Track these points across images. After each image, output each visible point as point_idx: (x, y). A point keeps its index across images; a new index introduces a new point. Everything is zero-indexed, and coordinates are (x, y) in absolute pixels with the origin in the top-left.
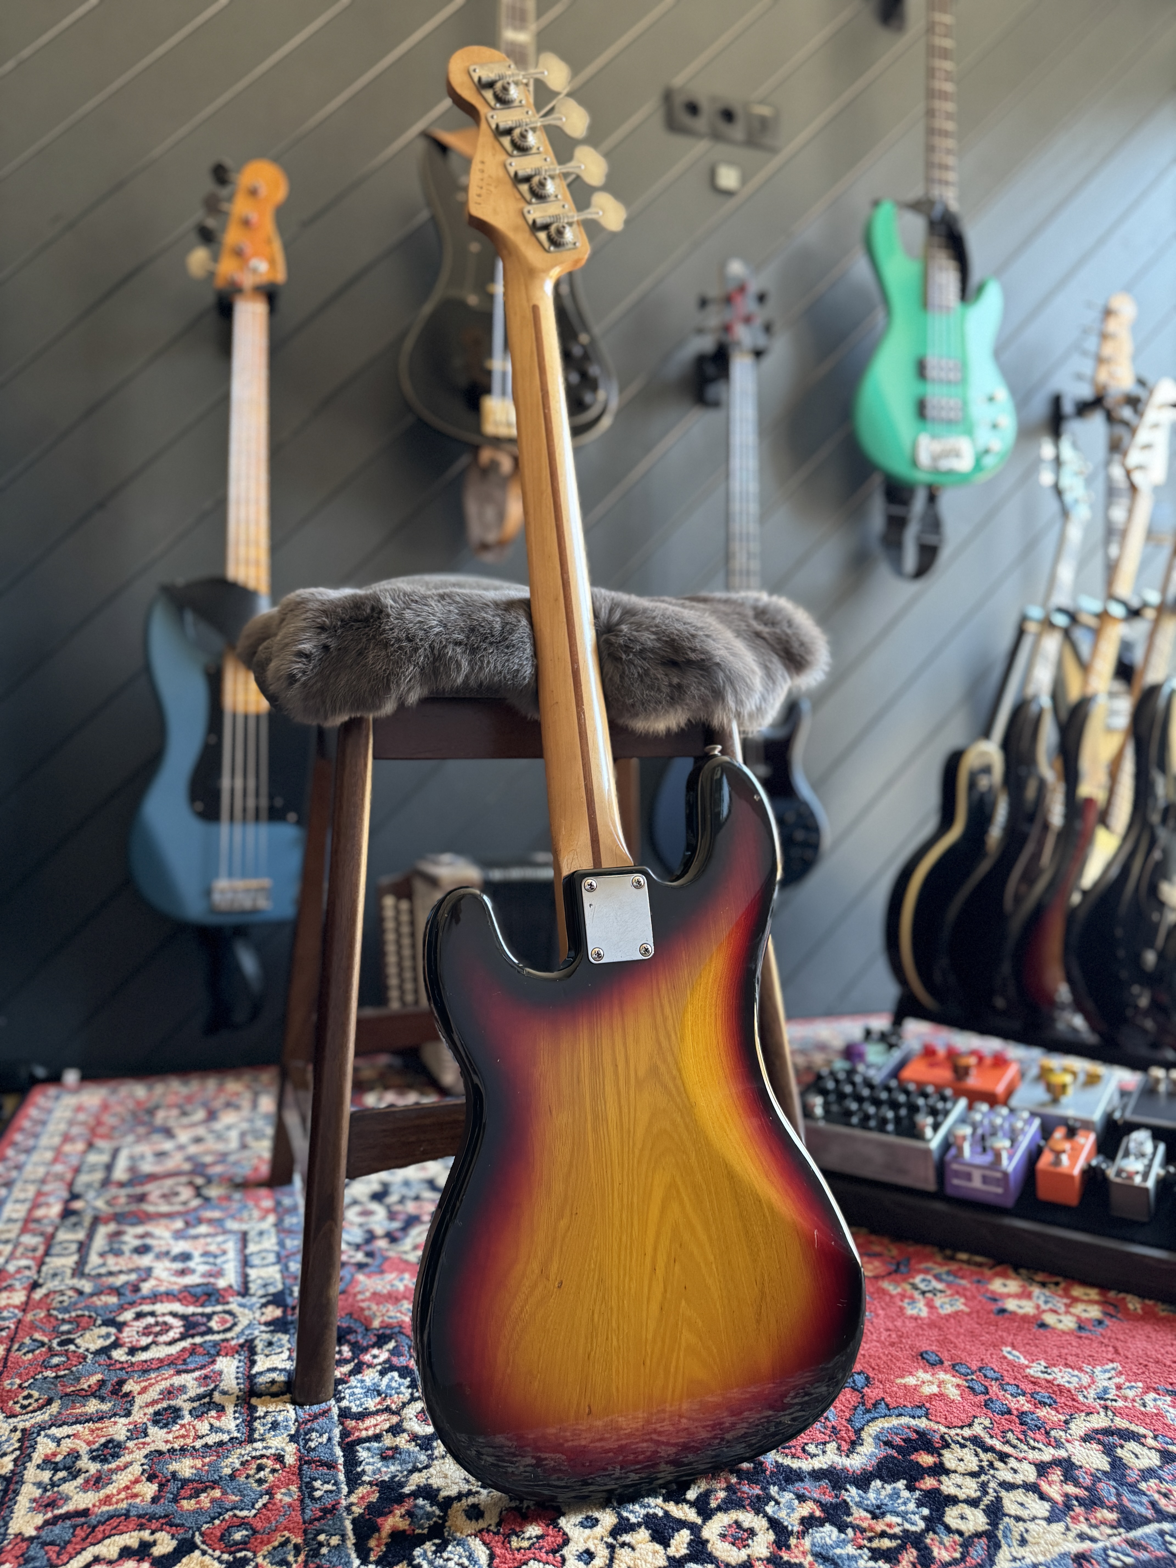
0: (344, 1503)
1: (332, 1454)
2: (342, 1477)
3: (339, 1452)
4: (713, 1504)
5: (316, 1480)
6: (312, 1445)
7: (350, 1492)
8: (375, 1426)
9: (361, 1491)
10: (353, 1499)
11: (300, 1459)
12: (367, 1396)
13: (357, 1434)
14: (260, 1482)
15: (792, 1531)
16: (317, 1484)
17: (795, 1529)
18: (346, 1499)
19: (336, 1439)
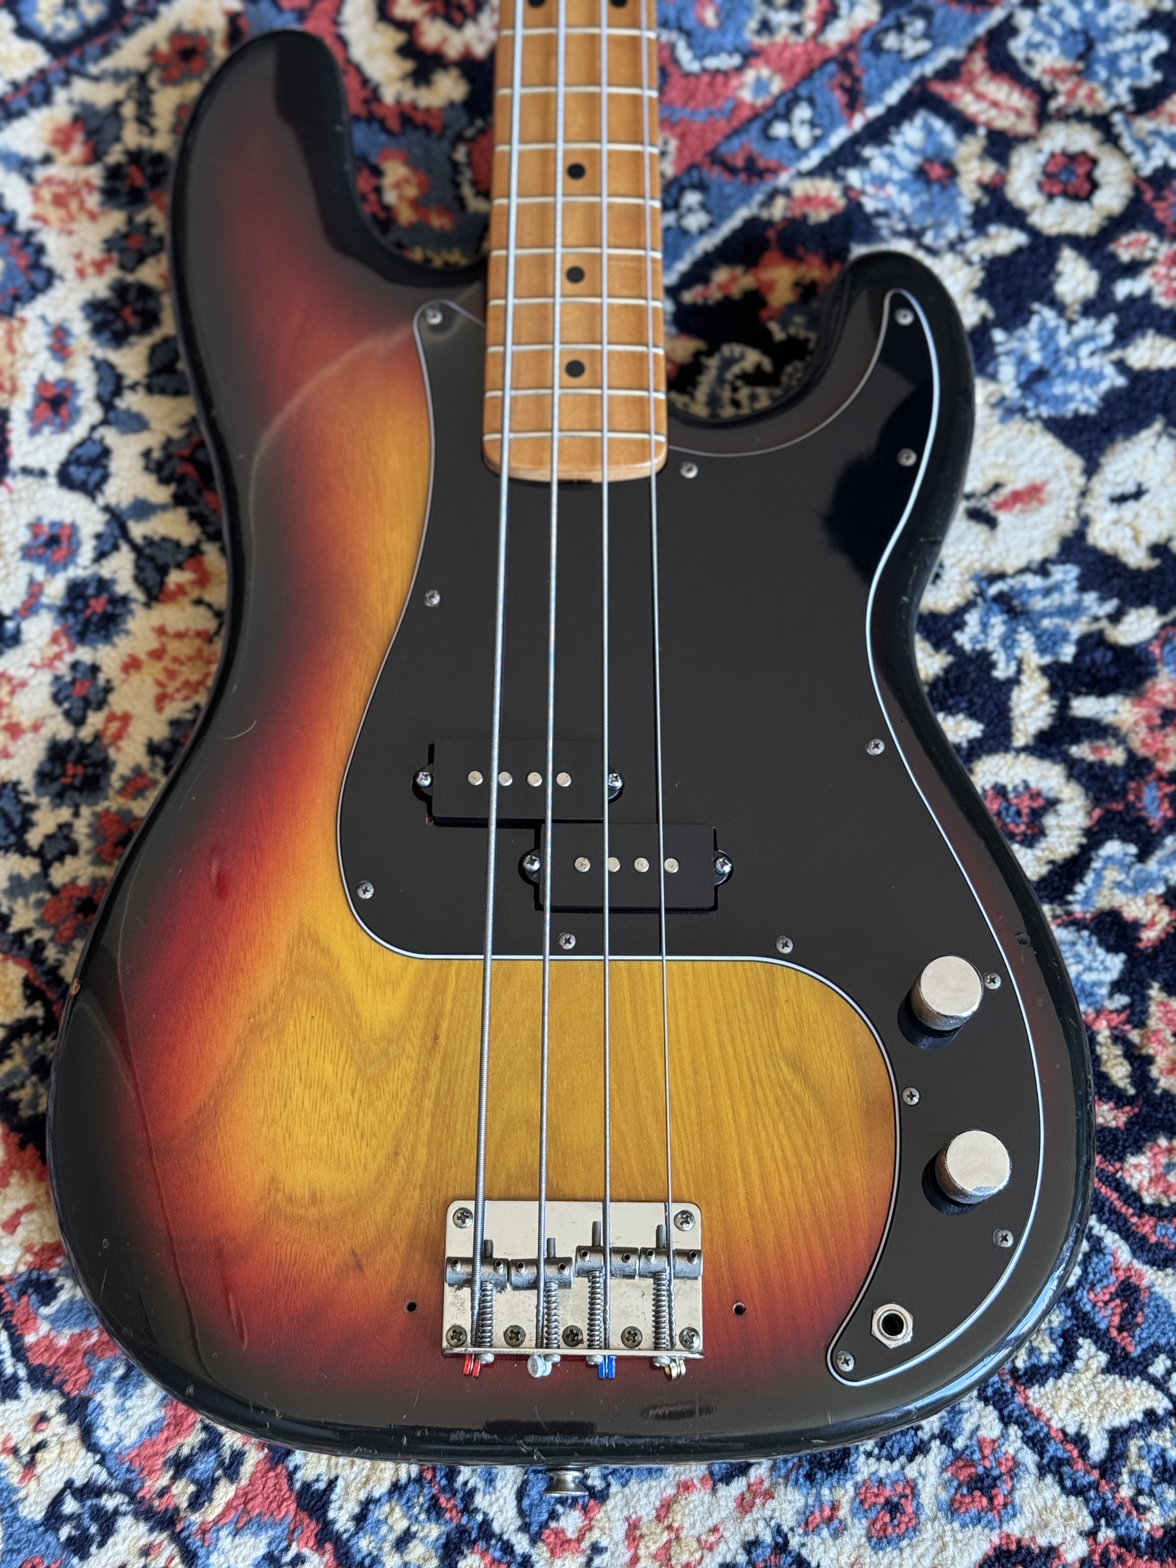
0: (783, 179)
1: (886, 85)
2: (838, 137)
3: (893, 96)
4: (1075, 751)
5: (811, 102)
6: (891, 41)
7: (812, 173)
8: (995, 104)
9: (827, 188)
10: (800, 188)
11: (848, 47)
12: (1063, 40)
13: (958, 90)
14: (765, 27)
15: (1069, 903)
16: (803, 112)
17: (1077, 908)
18: (792, 178)
19: (929, 68)
